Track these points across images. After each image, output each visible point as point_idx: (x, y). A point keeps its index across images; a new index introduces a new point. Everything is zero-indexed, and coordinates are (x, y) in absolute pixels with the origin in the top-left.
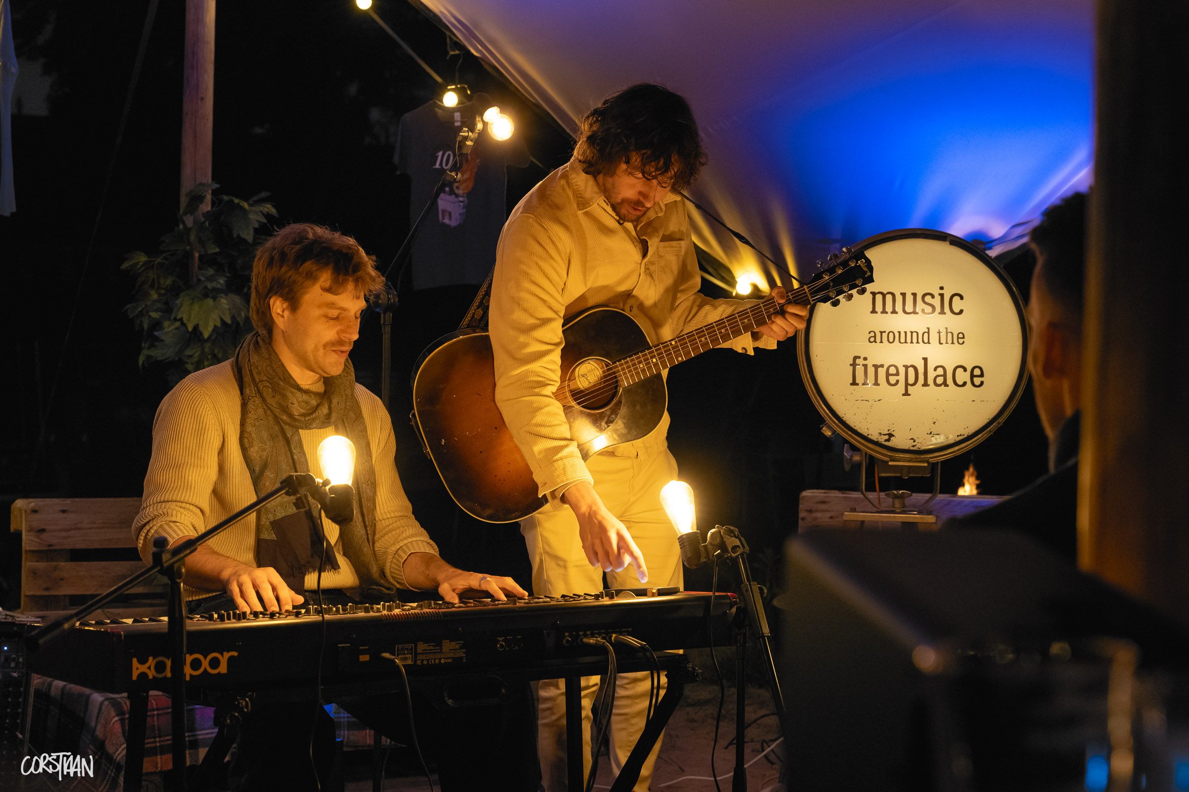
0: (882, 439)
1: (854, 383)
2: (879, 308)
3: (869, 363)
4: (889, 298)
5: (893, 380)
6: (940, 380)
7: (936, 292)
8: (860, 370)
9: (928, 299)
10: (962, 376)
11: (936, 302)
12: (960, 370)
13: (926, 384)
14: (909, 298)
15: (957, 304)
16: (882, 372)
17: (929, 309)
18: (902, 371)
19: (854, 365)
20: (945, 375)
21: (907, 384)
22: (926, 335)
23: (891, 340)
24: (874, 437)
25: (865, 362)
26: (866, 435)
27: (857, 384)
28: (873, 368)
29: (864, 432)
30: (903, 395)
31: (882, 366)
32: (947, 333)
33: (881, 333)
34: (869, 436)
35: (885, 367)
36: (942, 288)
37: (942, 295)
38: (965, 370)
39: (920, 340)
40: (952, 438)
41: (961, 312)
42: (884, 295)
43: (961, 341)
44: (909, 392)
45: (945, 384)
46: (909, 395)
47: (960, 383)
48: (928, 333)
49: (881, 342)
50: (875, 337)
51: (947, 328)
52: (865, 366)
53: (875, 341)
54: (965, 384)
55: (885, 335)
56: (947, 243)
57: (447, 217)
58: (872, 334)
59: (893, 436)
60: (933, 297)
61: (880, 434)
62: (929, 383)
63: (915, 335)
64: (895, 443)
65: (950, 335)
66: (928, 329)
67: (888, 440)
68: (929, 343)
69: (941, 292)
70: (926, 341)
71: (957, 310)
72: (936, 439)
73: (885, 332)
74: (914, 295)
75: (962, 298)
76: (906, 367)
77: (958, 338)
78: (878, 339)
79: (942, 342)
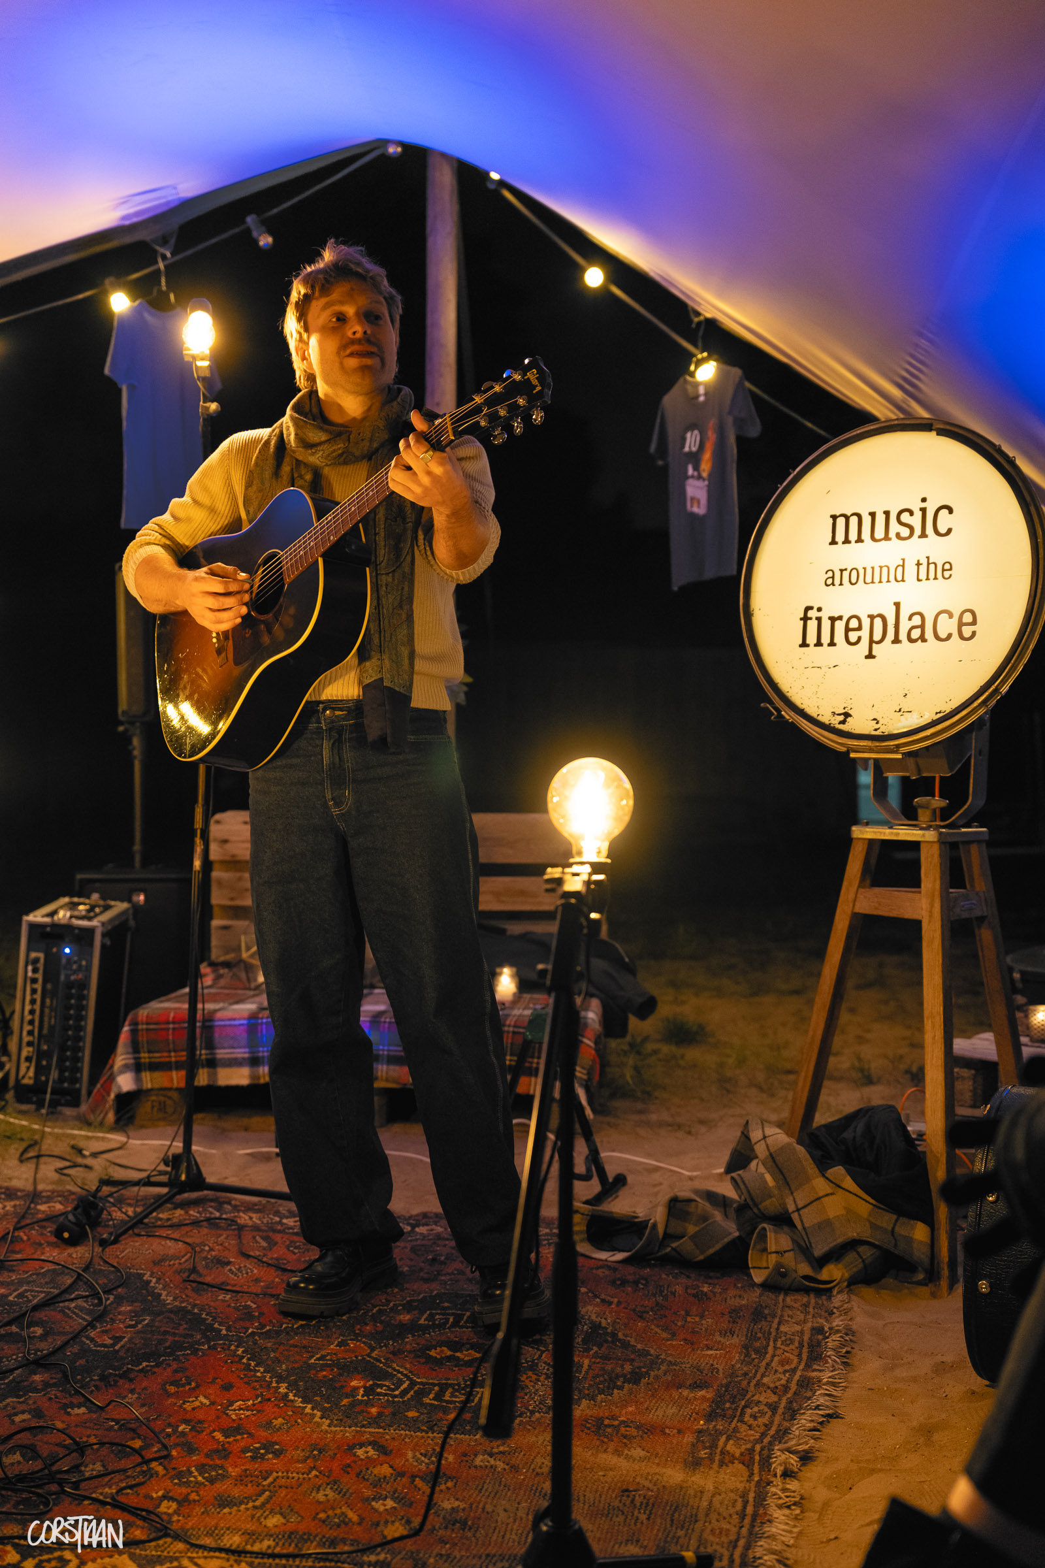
0: (835, 721)
1: (804, 644)
2: (840, 537)
3: (825, 615)
4: (854, 521)
5: (853, 636)
6: (916, 634)
7: (916, 506)
8: (812, 625)
9: (905, 517)
10: (947, 626)
11: (916, 521)
12: (944, 616)
13: (896, 641)
14: (880, 519)
15: (944, 521)
16: (840, 626)
17: (905, 532)
18: (866, 623)
19: (805, 619)
20: (922, 627)
21: (871, 641)
22: (900, 569)
23: (854, 581)
24: (826, 718)
25: (819, 614)
26: (815, 715)
27: (808, 646)
28: (829, 622)
29: (812, 711)
30: (867, 657)
31: (840, 618)
32: (929, 564)
33: (842, 571)
34: (820, 718)
35: (845, 619)
36: (924, 500)
37: (924, 510)
38: (951, 616)
39: (892, 578)
40: (929, 717)
41: (949, 531)
42: (847, 518)
43: (947, 574)
44: (874, 653)
45: (923, 638)
46: (874, 657)
47: (943, 635)
48: (903, 566)
49: (841, 584)
50: (833, 577)
51: (928, 558)
52: (819, 619)
53: (833, 584)
54: (949, 636)
55: (846, 574)
56: (934, 433)
57: (695, 505)
58: (830, 574)
59: (850, 716)
60: (911, 513)
61: (834, 713)
62: (900, 638)
63: (885, 570)
64: (852, 726)
65: (932, 567)
66: (903, 560)
67: (843, 722)
68: (903, 580)
69: (923, 505)
70: (899, 578)
71: (943, 530)
72: (907, 719)
73: (846, 570)
74: (887, 513)
75: (951, 511)
76: (872, 617)
77: (943, 570)
78: (837, 581)
79: (920, 578)
